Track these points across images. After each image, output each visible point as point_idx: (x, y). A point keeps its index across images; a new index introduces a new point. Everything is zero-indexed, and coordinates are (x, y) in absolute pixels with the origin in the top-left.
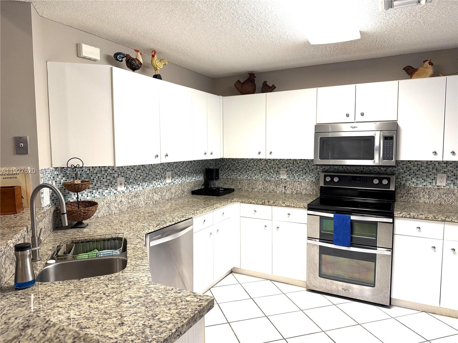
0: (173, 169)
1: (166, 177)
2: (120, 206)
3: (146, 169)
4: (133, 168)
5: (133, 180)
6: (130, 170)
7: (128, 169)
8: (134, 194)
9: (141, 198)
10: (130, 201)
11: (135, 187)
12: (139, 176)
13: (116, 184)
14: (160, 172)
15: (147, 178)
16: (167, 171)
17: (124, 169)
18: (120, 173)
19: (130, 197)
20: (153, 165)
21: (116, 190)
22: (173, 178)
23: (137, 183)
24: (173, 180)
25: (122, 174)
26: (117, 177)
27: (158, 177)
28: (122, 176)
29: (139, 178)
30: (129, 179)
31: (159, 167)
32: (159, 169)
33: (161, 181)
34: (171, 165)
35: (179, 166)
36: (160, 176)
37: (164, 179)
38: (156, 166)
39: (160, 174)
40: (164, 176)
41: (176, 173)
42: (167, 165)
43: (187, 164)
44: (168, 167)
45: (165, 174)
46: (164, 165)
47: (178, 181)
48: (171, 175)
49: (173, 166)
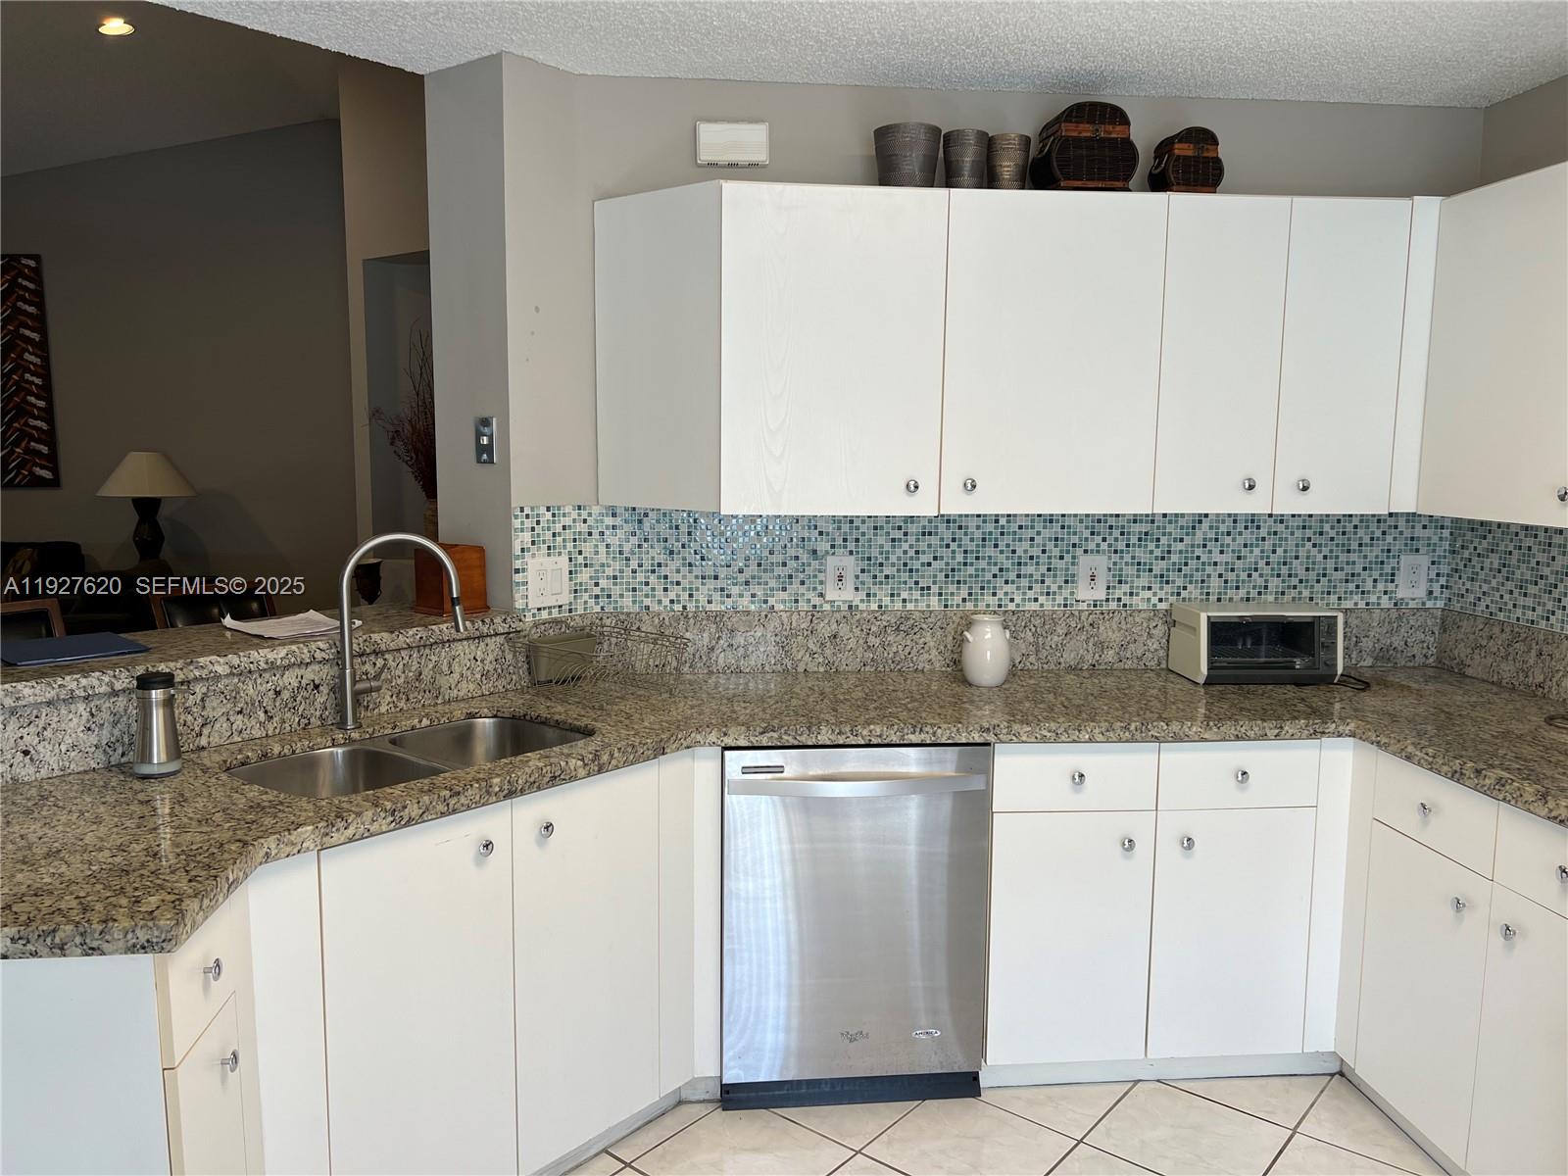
0: (1121, 546)
1: (1073, 576)
2: (828, 652)
3: (966, 534)
4: (900, 528)
5: (899, 571)
6: (888, 533)
7: (875, 528)
8: (893, 621)
9: (928, 639)
10: (872, 640)
11: (905, 595)
12: (924, 558)
13: (821, 576)
14: (1044, 552)
15: (971, 570)
16: (1086, 551)
17: (857, 528)
18: (839, 541)
19: (874, 629)
20: (1003, 521)
21: (821, 595)
22: (1120, 582)
23: (917, 583)
24: (1118, 593)
25: (851, 546)
26: (827, 552)
27: (1030, 569)
28: (851, 553)
29: (929, 564)
30: (881, 565)
31: (1039, 533)
32: (1038, 540)
33: (1049, 587)
34: (1111, 527)
35: (1164, 534)
36: (1043, 569)
37: (1066, 582)
38: (1020, 527)
39: (1044, 559)
40: (1067, 569)
41: (1139, 564)
42: (1087, 528)
43: (1223, 528)
44: (1092, 533)
45: (1073, 564)
46: (1069, 527)
47: (1154, 600)
48: (1110, 569)
49: (1122, 534)
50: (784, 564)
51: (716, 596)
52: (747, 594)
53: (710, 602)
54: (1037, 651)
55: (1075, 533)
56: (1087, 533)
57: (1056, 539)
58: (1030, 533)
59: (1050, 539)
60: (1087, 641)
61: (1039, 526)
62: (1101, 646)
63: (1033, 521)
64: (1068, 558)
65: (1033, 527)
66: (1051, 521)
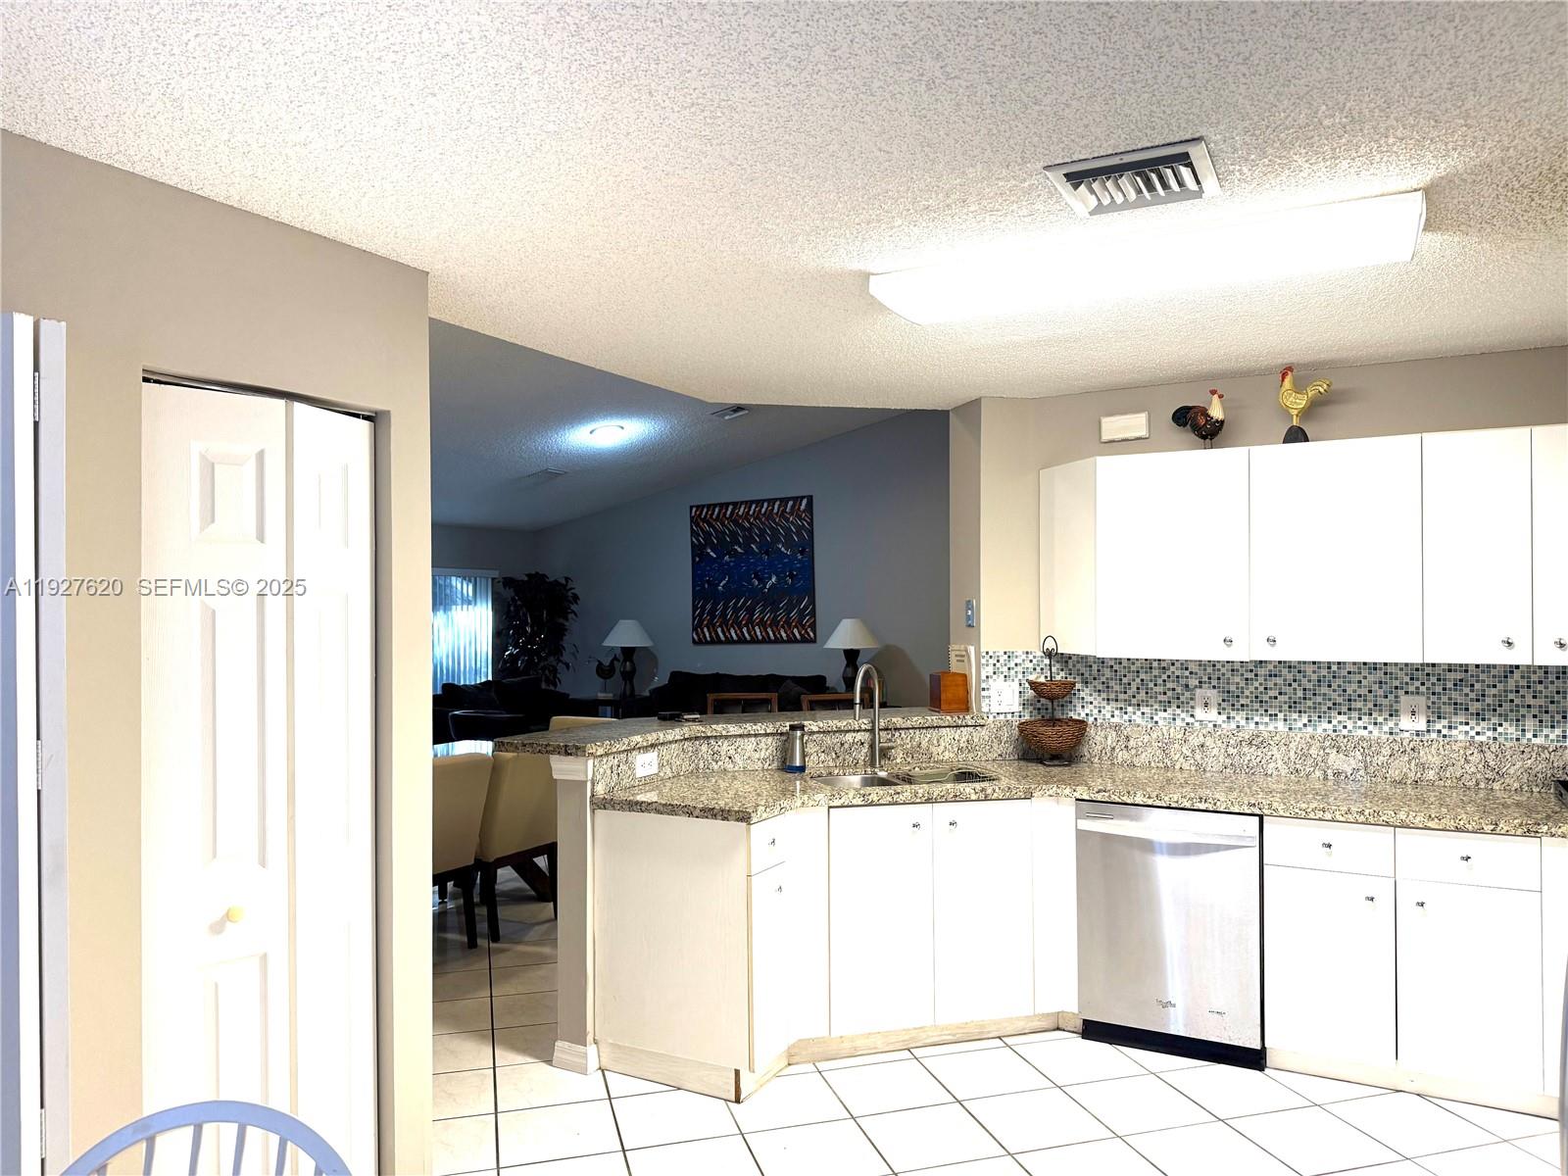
0: (1439, 689)
1: (1397, 711)
2: (1198, 757)
3: (1304, 677)
4: (1251, 671)
5: (1252, 702)
6: (1242, 675)
7: (1233, 670)
8: (1247, 737)
9: (1275, 751)
10: (1231, 750)
11: (1257, 719)
12: (1272, 693)
13: (1192, 703)
14: (1370, 691)
15: (1309, 703)
16: (1407, 692)
17: (1219, 670)
18: (1205, 679)
19: (1232, 742)
20: (1334, 668)
21: (1192, 716)
22: (1439, 718)
23: (1266, 711)
24: (1438, 726)
25: (1214, 682)
26: (1196, 687)
27: (1359, 705)
28: (1214, 687)
29: (1276, 698)
30: (1238, 697)
31: (1365, 678)
32: (1364, 682)
33: (1376, 719)
34: (1428, 675)
35: (1477, 681)
36: (1370, 705)
37: (1391, 715)
38: (1349, 673)
39: (1370, 697)
40: (1391, 706)
41: (1456, 704)
42: (1407, 674)
43: (1534, 678)
44: (1412, 679)
45: (1397, 702)
46: (1391, 674)
47: (1473, 733)
48: (1429, 707)
49: (1439, 680)
50: (1165, 693)
51: (1117, 713)
52: (1139, 713)
53: (1113, 716)
54: (1366, 768)
55: (1396, 679)
56: (1407, 679)
57: (1381, 682)
58: (1358, 677)
59: (1375, 683)
60: (1409, 762)
61: (1365, 673)
62: (1423, 767)
63: (1359, 668)
64: (1391, 697)
65: (1360, 673)
66: (1375, 669)
